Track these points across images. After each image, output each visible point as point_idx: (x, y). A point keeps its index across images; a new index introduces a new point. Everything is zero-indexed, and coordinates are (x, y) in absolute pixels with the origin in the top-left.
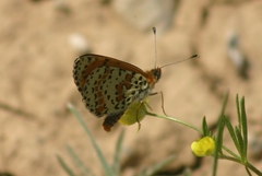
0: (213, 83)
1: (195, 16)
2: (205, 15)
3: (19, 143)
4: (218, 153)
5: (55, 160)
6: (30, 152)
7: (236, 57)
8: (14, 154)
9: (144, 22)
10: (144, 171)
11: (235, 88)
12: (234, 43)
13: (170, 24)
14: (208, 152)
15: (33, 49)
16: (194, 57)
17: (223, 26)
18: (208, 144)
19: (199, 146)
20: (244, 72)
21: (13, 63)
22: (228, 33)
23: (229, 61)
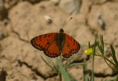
0: (93, 31)
1: (87, 9)
2: (90, 8)
3: (28, 52)
4: (94, 54)
5: (40, 57)
6: (32, 55)
7: (101, 22)
8: (26, 56)
9: (69, 11)
10: (70, 61)
11: (100, 32)
12: (100, 18)
13: (78, 12)
14: (91, 53)
15: (32, 20)
16: (87, 23)
17: (96, 12)
18: (91, 51)
19: (87, 51)
20: (103, 27)
21: (26, 25)
22: (98, 14)
23: (98, 23)
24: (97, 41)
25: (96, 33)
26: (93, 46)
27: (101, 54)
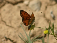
0: (48, 21)
1: (44, 8)
2: (46, 8)
3: (11, 32)
4: (49, 33)
5: (18, 36)
6: (13, 34)
7: (52, 15)
8: (10, 35)
9: (34, 9)
10: (35, 37)
11: (52, 21)
12: (52, 13)
14: (47, 33)
15: (13, 14)
16: (44, 16)
17: (50, 10)
19: (45, 32)
20: (54, 18)
21: (10, 17)
23: (51, 16)
24: (50, 26)
25: (49, 22)
26: (48, 29)
27: (53, 34)
